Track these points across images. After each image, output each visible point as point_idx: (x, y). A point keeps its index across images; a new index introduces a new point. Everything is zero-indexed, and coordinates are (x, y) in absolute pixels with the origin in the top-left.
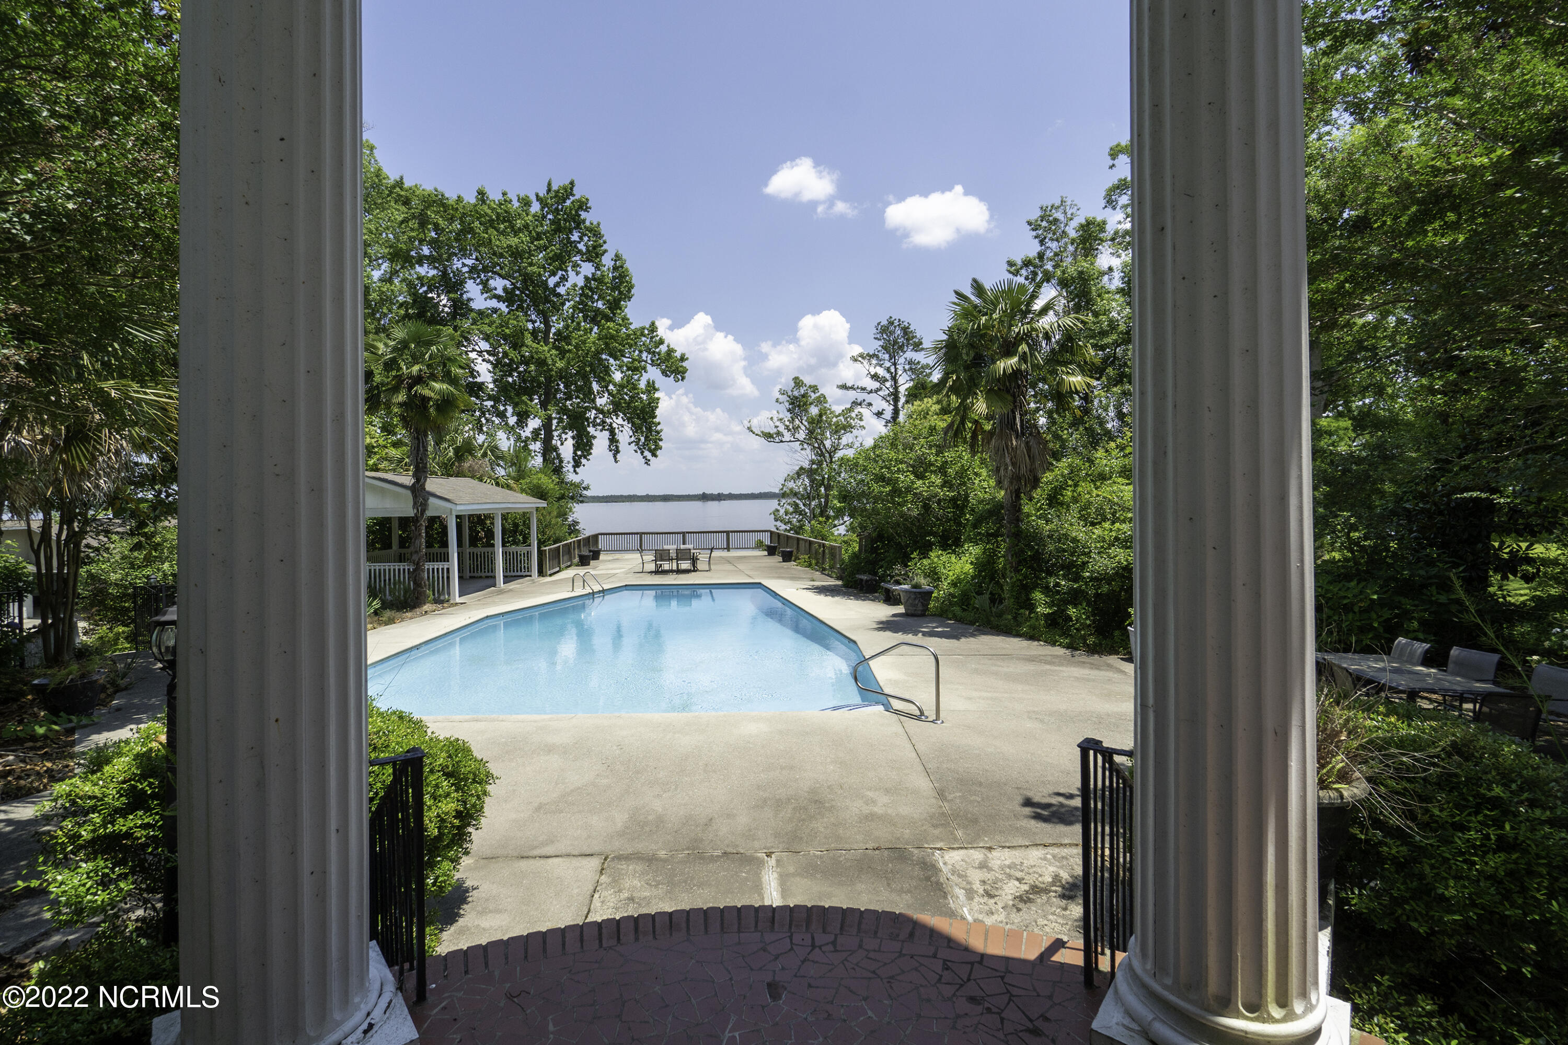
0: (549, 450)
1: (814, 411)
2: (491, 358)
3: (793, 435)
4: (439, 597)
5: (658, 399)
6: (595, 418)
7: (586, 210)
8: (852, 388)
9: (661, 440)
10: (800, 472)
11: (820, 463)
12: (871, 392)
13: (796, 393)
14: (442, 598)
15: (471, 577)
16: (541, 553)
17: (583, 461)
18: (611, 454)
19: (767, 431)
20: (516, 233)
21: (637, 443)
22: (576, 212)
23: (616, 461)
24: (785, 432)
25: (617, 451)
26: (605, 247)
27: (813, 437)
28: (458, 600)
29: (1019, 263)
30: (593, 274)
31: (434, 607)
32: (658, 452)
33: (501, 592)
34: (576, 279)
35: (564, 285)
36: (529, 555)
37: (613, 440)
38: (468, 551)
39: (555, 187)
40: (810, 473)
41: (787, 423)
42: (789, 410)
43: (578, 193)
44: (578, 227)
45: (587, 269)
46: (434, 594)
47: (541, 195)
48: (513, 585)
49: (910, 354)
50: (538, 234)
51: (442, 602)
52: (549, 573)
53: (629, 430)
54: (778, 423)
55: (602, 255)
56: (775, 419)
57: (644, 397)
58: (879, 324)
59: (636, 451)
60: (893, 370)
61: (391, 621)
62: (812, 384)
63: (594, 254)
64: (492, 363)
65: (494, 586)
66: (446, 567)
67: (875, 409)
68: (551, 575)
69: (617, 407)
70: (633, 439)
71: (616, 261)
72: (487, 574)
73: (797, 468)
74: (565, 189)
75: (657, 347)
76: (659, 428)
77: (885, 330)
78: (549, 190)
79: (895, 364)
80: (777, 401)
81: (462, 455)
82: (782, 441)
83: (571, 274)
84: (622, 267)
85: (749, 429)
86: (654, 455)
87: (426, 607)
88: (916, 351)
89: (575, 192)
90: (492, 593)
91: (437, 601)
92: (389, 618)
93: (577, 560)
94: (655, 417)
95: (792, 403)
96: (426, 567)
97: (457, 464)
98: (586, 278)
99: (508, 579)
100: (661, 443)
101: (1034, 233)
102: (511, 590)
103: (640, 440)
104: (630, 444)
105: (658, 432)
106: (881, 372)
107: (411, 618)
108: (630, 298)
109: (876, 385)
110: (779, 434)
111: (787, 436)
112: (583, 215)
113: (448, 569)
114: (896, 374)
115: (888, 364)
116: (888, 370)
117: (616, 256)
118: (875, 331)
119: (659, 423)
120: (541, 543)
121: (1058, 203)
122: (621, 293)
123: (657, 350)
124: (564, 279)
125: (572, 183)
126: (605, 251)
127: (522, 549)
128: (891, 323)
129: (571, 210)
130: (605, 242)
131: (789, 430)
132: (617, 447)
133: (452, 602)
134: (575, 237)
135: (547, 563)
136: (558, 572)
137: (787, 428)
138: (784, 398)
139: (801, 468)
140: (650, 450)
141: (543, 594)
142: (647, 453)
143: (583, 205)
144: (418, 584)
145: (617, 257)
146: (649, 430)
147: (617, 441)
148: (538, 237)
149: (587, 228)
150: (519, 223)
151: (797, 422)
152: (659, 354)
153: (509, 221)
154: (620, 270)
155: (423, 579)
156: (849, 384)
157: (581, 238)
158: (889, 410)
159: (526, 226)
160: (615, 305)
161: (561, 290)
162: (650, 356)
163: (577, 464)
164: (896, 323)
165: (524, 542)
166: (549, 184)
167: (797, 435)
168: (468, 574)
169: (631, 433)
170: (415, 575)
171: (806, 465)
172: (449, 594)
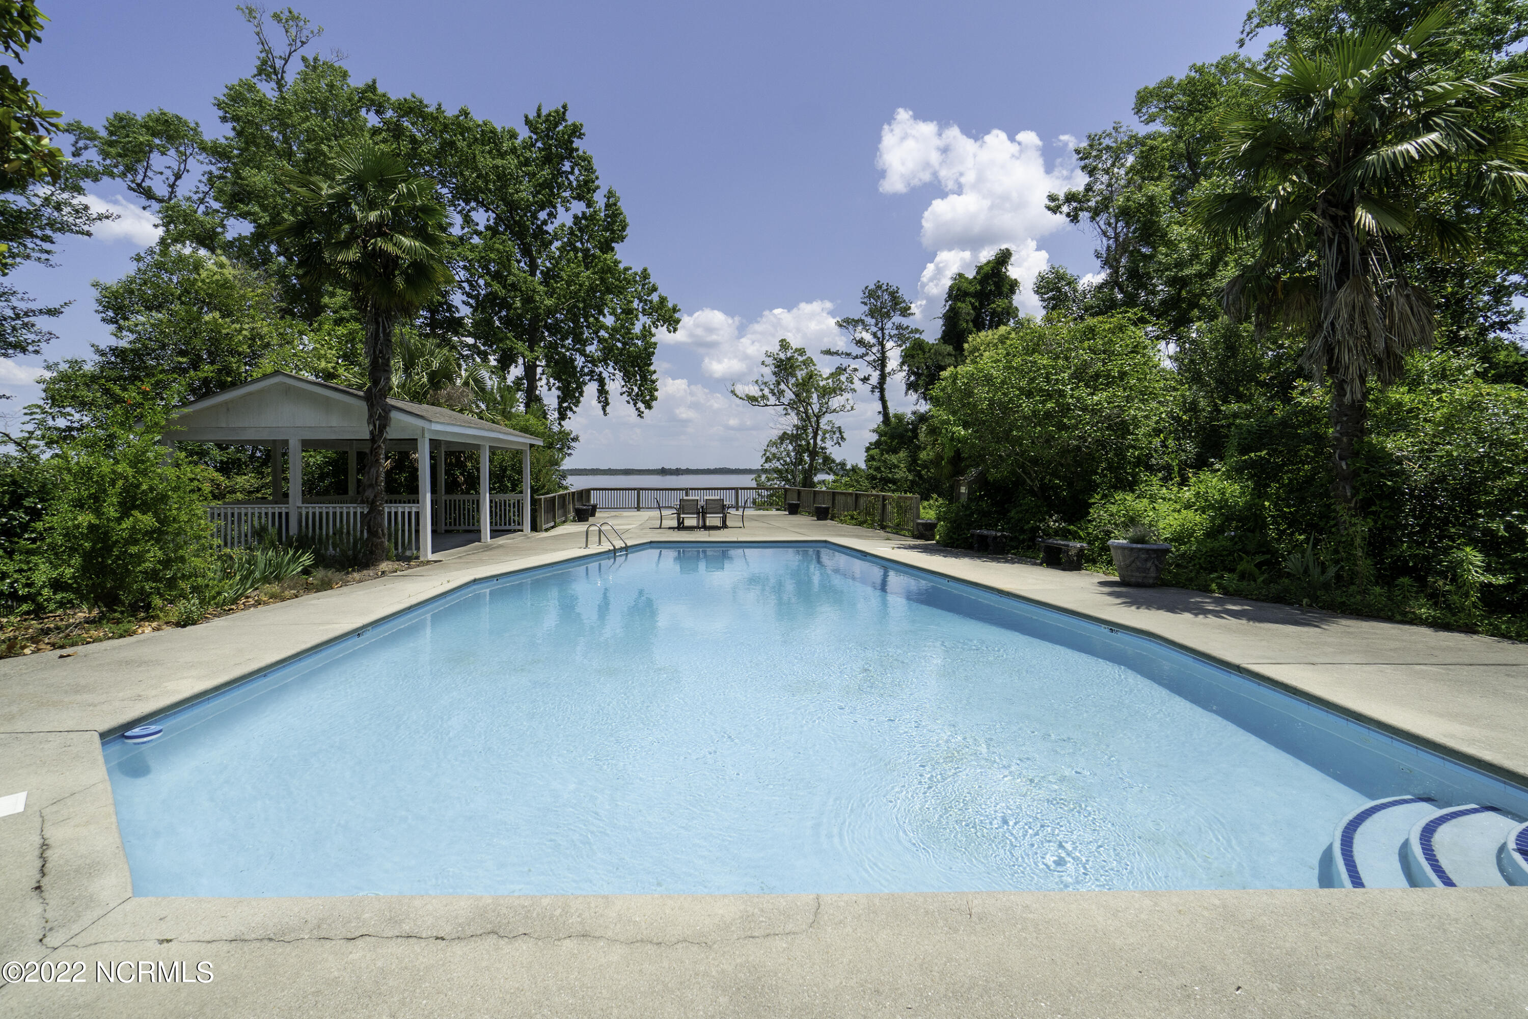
0: (532, 399)
1: (801, 374)
2: (472, 301)
3: (778, 399)
4: (404, 552)
5: (655, 344)
6: (583, 367)
7: (579, 137)
8: (837, 353)
9: (657, 390)
10: (783, 437)
11: (804, 429)
12: (856, 357)
13: (782, 356)
14: (408, 553)
15: (447, 531)
16: (534, 502)
17: (569, 414)
18: (600, 405)
19: (751, 394)
20: (502, 155)
21: (629, 394)
22: (569, 137)
23: (605, 414)
24: (770, 396)
25: (606, 403)
26: (597, 183)
27: (800, 402)
28: (431, 557)
29: (1062, 197)
30: (584, 213)
31: (396, 565)
32: (654, 403)
33: (488, 548)
34: (564, 218)
35: (552, 223)
36: (519, 505)
37: (602, 392)
38: (443, 498)
39: (544, 112)
40: (794, 438)
41: (772, 387)
42: (775, 373)
43: (571, 118)
44: (570, 157)
45: (578, 207)
46: (396, 549)
47: (531, 117)
48: (501, 540)
49: (897, 319)
50: (527, 159)
51: (408, 559)
52: (544, 527)
53: (621, 380)
54: (763, 387)
55: (594, 191)
56: (760, 382)
57: (639, 343)
58: (866, 288)
59: (628, 402)
60: (879, 334)
61: (325, 585)
62: (799, 347)
63: (585, 191)
64: (472, 306)
65: (479, 541)
66: (414, 510)
67: (861, 375)
68: (547, 530)
69: (609, 353)
70: (625, 389)
71: (609, 198)
72: (467, 528)
73: (781, 432)
74: (557, 112)
75: (649, 295)
76: (654, 377)
77: (871, 294)
78: (539, 116)
79: (882, 329)
80: (763, 363)
81: (439, 382)
82: (766, 405)
83: (560, 209)
84: (615, 204)
85: (733, 392)
86: (649, 407)
87: (384, 566)
88: (904, 316)
89: (567, 117)
90: (476, 548)
91: (400, 558)
92: (322, 581)
93: (571, 515)
94: (651, 364)
95: (778, 367)
96: (386, 510)
97: (431, 392)
98: (576, 217)
99: (496, 533)
100: (656, 393)
101: (1082, 163)
102: (501, 546)
103: (632, 389)
104: (621, 394)
105: (653, 382)
106: (868, 337)
107: (360, 581)
108: (622, 239)
109: (863, 350)
110: (763, 397)
111: (772, 400)
112: (577, 143)
113: (417, 514)
114: (883, 339)
115: (874, 329)
116: (874, 335)
117: (610, 192)
118: (862, 295)
119: (655, 372)
120: (534, 491)
121: (1109, 129)
122: (613, 232)
123: (649, 298)
124: (552, 215)
125: (564, 107)
126: (598, 187)
127: (511, 497)
128: (879, 287)
129: (563, 134)
130: (597, 178)
131: (774, 394)
132: (606, 399)
133: (422, 559)
134: (567, 166)
135: (542, 516)
136: (553, 527)
137: (772, 392)
138: (769, 361)
139: (785, 433)
140: (644, 402)
141: (546, 551)
142: (640, 405)
143: (576, 131)
144: (373, 533)
145: (610, 194)
146: (644, 378)
147: (607, 392)
148: (527, 163)
149: (579, 157)
150: (506, 146)
151: (783, 386)
152: (651, 302)
153: (494, 142)
154: (612, 205)
155: (381, 525)
156: (833, 350)
157: (572, 168)
158: (875, 376)
159: (513, 150)
160: (606, 247)
161: (550, 228)
162: (641, 305)
163: (562, 417)
164: (884, 287)
165: (513, 490)
166: (539, 110)
167: (782, 400)
168: (443, 528)
169: (623, 383)
170: (371, 521)
171: (790, 430)
172: (418, 549)
